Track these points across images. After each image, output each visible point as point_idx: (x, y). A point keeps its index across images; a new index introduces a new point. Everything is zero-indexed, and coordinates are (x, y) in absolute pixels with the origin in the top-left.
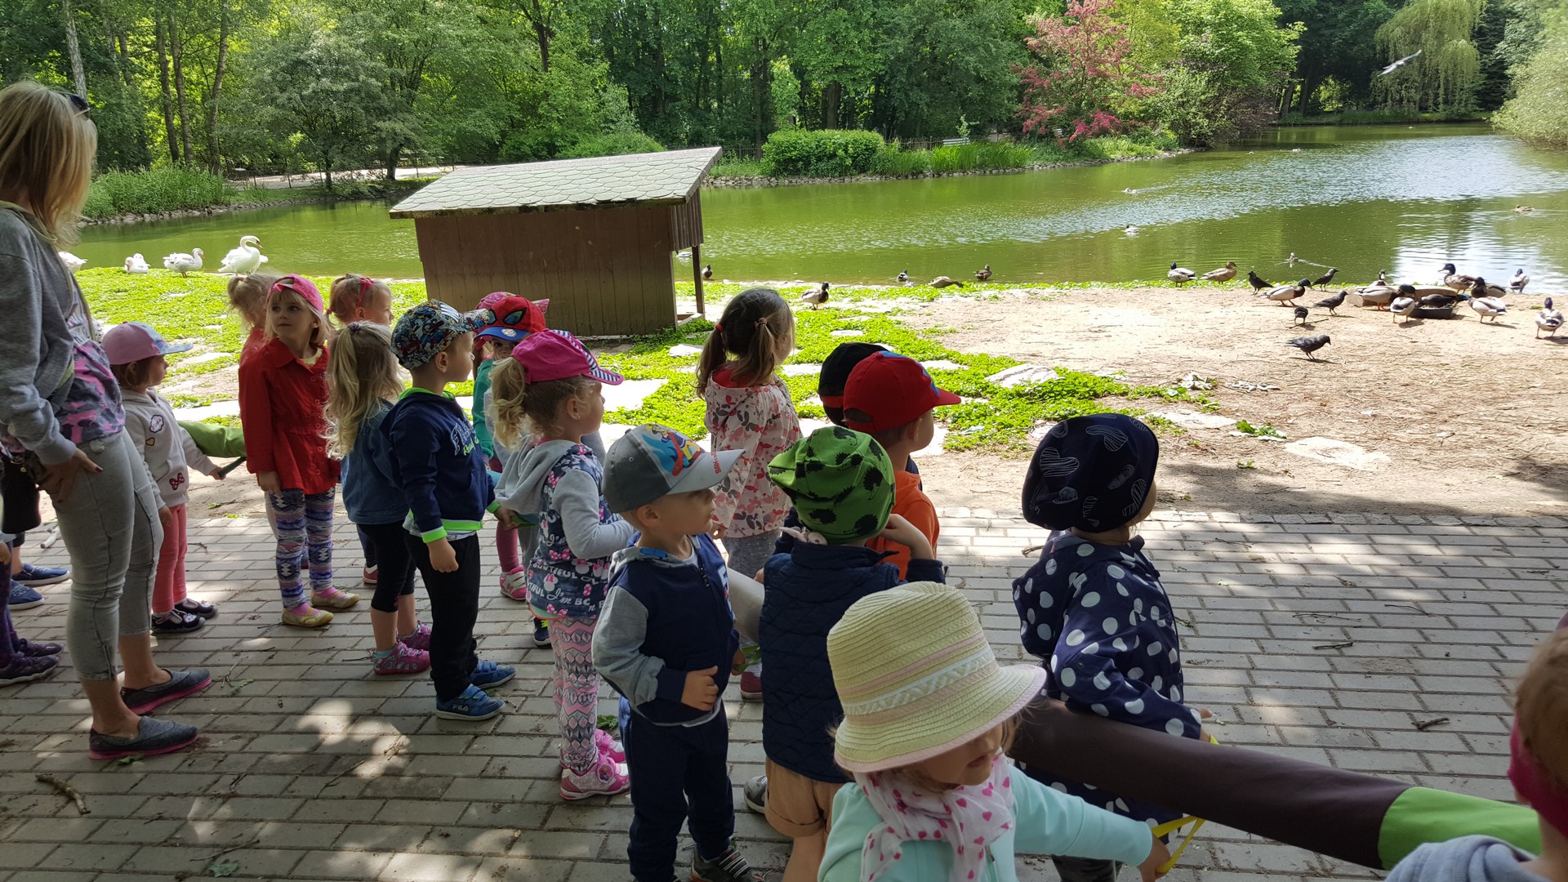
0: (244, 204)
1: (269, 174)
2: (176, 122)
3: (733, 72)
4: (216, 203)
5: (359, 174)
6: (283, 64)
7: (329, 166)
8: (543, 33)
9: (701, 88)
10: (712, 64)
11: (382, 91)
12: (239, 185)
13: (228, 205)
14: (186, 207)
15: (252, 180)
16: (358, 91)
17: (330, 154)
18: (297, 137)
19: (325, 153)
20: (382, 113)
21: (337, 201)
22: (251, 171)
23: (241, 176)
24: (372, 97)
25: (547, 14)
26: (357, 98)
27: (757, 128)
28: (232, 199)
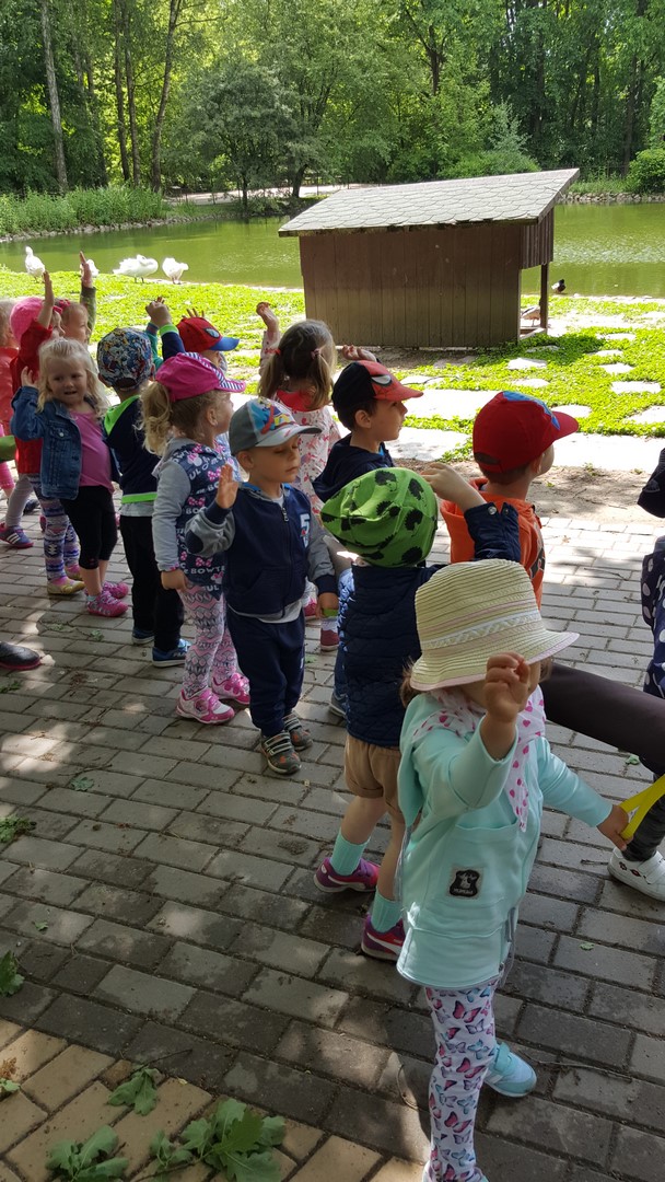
0: (177, 218)
1: (199, 191)
2: (128, 146)
3: (610, 93)
4: (155, 217)
5: (270, 192)
6: (213, 93)
7: (245, 184)
8: (435, 57)
9: (577, 110)
10: (590, 85)
11: (293, 117)
12: (175, 202)
13: (164, 219)
14: (132, 220)
15: (184, 197)
16: (273, 116)
17: (248, 174)
18: (221, 160)
19: (244, 174)
20: (292, 136)
21: (251, 217)
22: (185, 190)
23: (177, 193)
24: (285, 122)
25: (441, 41)
26: (273, 124)
27: (627, 147)
28: (168, 214)
